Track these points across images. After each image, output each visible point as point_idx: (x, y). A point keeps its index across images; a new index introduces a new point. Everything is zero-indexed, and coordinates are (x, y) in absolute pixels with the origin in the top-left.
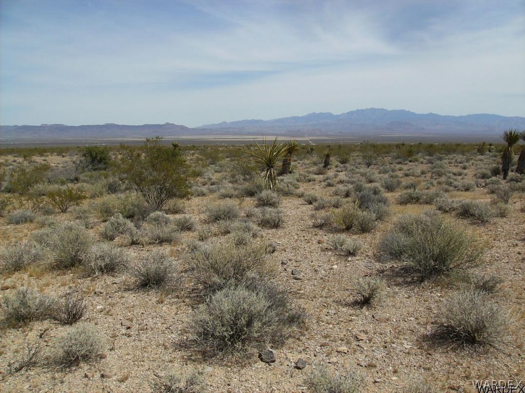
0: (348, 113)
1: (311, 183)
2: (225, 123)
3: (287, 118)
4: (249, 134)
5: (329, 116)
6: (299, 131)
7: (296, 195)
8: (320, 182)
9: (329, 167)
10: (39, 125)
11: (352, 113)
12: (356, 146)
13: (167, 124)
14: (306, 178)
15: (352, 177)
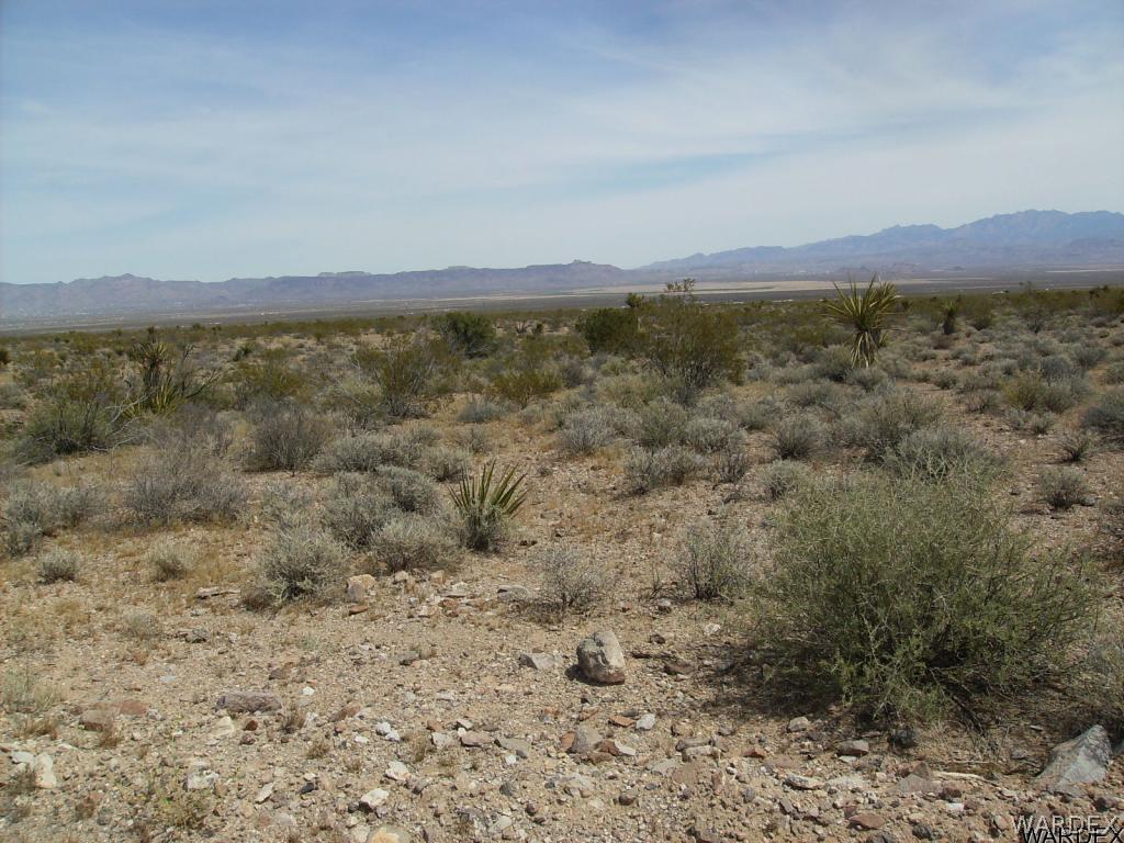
0: (973, 225)
1: (927, 362)
2: (700, 256)
3: (836, 242)
4: (755, 279)
5: (932, 231)
6: (863, 268)
7: (913, 376)
8: (946, 359)
9: (954, 335)
10: (314, 274)
11: (982, 223)
12: (996, 297)
13: (577, 263)
14: (918, 354)
15: (1010, 348)
